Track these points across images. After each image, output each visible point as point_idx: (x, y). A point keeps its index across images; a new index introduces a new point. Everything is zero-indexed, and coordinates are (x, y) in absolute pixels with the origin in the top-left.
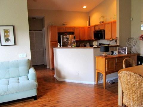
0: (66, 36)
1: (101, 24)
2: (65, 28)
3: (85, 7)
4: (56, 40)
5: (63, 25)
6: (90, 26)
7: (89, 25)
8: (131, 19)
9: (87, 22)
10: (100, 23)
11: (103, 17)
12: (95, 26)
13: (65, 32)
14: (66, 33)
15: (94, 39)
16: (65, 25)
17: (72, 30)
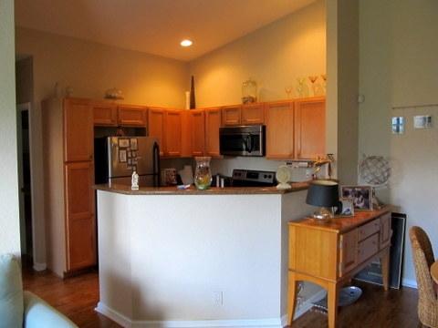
0: (128, 141)
1: (250, 104)
2: (118, 108)
3: (186, 43)
4: (87, 157)
5: (109, 97)
6: (193, 110)
7: (193, 106)
8: (360, 99)
9: (185, 95)
10: (244, 103)
11: (254, 83)
12: (224, 111)
13: (116, 125)
14: (119, 127)
15: (221, 153)
16: (115, 98)
17: (141, 119)
